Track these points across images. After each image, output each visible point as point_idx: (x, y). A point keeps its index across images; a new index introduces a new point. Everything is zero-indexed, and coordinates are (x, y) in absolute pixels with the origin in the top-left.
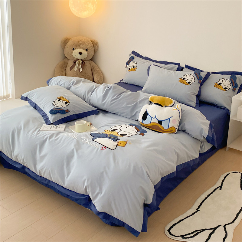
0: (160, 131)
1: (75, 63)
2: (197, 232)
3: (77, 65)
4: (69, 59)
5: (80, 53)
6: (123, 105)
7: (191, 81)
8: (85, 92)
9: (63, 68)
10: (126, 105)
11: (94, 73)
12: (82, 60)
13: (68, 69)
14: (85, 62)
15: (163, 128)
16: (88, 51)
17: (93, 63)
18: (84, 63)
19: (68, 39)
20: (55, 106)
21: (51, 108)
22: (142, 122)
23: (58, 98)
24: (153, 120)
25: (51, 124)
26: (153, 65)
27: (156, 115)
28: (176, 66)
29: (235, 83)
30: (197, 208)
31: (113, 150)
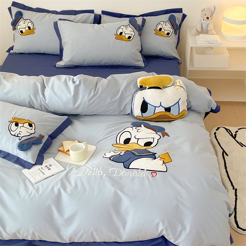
0: (170, 120)
6: (108, 101)
7: (130, 35)
10: (111, 99)
15: (173, 115)
20: (18, 136)
21: (14, 141)
22: (141, 116)
23: (11, 122)
24: (158, 110)
25: (34, 165)
26: (60, 20)
27: (161, 102)
28: (91, 15)
29: (176, 24)
30: (232, 187)
31: (166, 171)
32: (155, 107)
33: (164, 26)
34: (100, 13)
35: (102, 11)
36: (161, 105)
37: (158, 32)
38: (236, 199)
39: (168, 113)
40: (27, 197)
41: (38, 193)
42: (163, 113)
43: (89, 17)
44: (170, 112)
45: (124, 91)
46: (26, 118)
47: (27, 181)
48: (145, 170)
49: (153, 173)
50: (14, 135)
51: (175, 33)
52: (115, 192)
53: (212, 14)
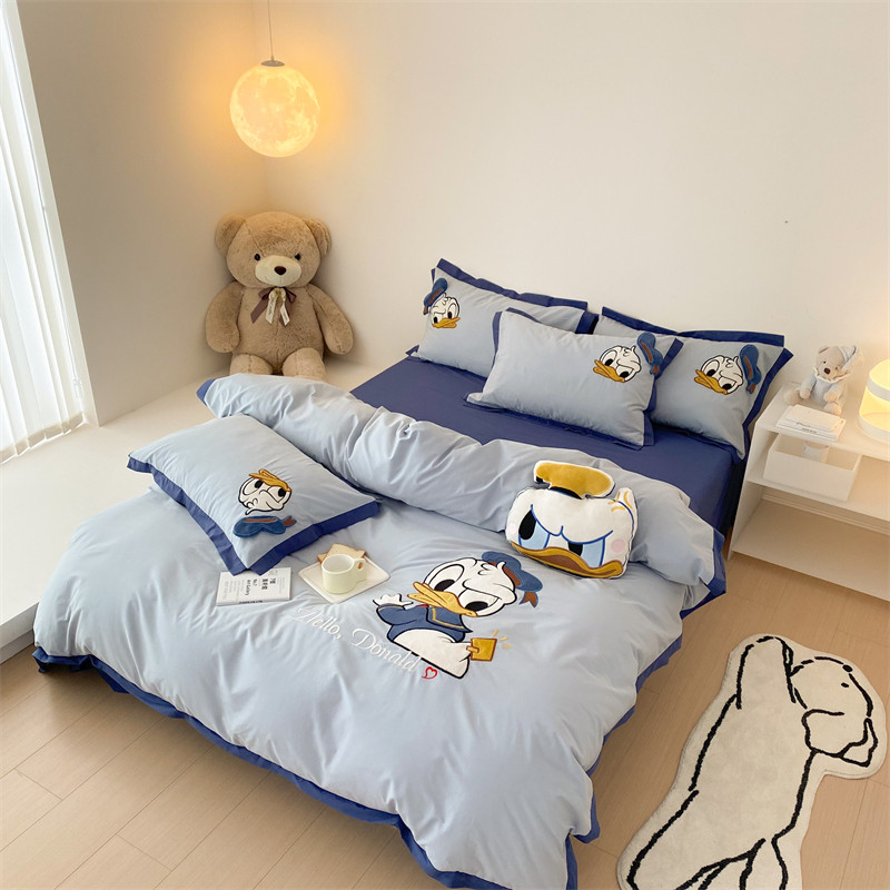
0: (579, 573)
1: (265, 297)
2: (705, 875)
3: (271, 305)
4: (243, 286)
5: (280, 270)
6: (458, 491)
7: (629, 370)
8: (330, 439)
9: (231, 315)
11: (325, 323)
12: (284, 288)
13: (245, 316)
14: (296, 292)
16: (303, 258)
17: (318, 293)
18: (292, 297)
19: (234, 222)
20: (247, 507)
23: (253, 477)
25: (246, 570)
26: (510, 310)
28: (576, 313)
29: (756, 370)
30: (690, 783)
33: (722, 366)
34: (600, 312)
35: (604, 308)
37: (704, 376)
41: (208, 626)
43: (571, 315)
46: (285, 476)
47: (211, 595)
50: (243, 502)
51: (750, 390)
53: (843, 364)
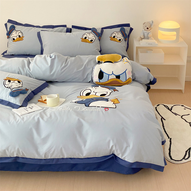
0: (120, 85)
6: (75, 71)
7: (92, 39)
10: (77, 70)
15: (122, 81)
20: (10, 88)
21: (7, 91)
22: (99, 82)
23: (6, 80)
24: (111, 77)
27: (113, 72)
28: (64, 28)
29: (126, 34)
30: (168, 137)
31: (116, 108)
32: (109, 75)
33: (117, 35)
35: (72, 26)
36: (113, 73)
37: (112, 38)
38: (171, 144)
39: (118, 80)
40: (15, 123)
42: (115, 80)
44: (119, 79)
45: (86, 65)
46: (16, 78)
48: (101, 107)
49: (106, 109)
50: (8, 87)
51: (125, 40)
52: (79, 120)
53: (151, 26)
